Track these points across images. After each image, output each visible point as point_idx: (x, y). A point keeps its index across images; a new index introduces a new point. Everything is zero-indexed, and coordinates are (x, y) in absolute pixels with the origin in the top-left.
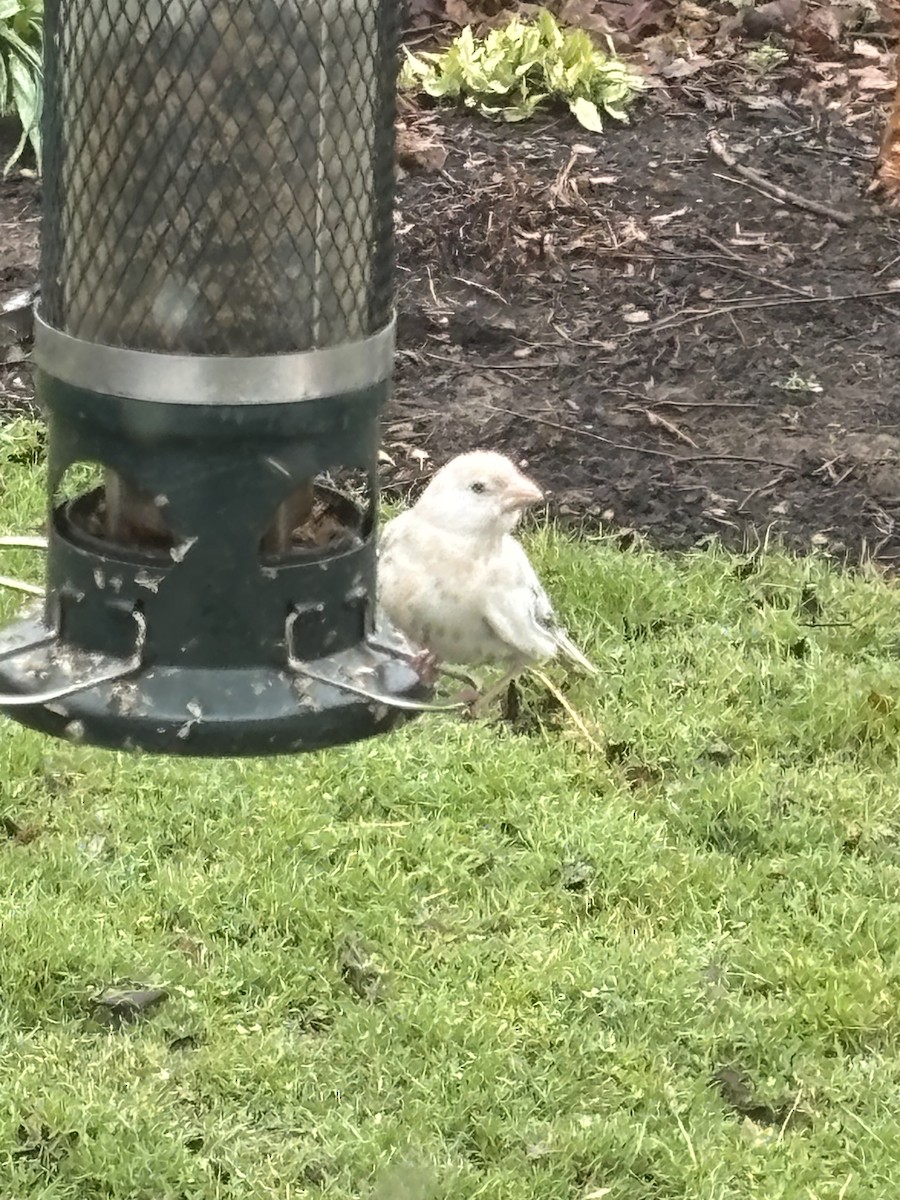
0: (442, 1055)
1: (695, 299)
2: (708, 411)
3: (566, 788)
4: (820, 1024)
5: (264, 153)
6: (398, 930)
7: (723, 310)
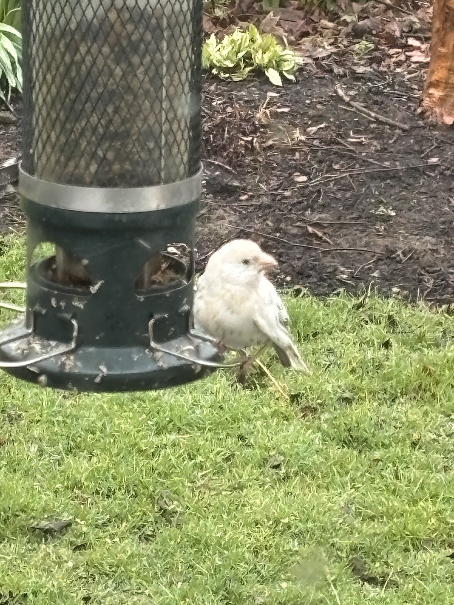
0: (211, 552)
1: (330, 170)
2: (338, 225)
3: (270, 417)
4: (401, 535)
5: (135, 84)
6: (187, 489)
7: (344, 175)
